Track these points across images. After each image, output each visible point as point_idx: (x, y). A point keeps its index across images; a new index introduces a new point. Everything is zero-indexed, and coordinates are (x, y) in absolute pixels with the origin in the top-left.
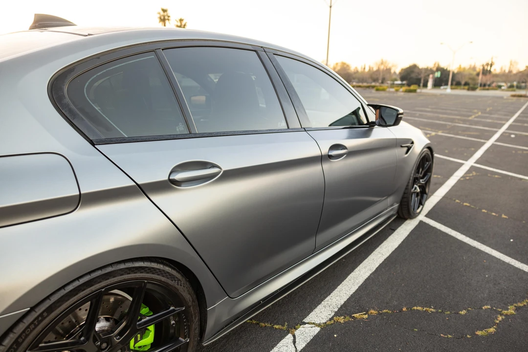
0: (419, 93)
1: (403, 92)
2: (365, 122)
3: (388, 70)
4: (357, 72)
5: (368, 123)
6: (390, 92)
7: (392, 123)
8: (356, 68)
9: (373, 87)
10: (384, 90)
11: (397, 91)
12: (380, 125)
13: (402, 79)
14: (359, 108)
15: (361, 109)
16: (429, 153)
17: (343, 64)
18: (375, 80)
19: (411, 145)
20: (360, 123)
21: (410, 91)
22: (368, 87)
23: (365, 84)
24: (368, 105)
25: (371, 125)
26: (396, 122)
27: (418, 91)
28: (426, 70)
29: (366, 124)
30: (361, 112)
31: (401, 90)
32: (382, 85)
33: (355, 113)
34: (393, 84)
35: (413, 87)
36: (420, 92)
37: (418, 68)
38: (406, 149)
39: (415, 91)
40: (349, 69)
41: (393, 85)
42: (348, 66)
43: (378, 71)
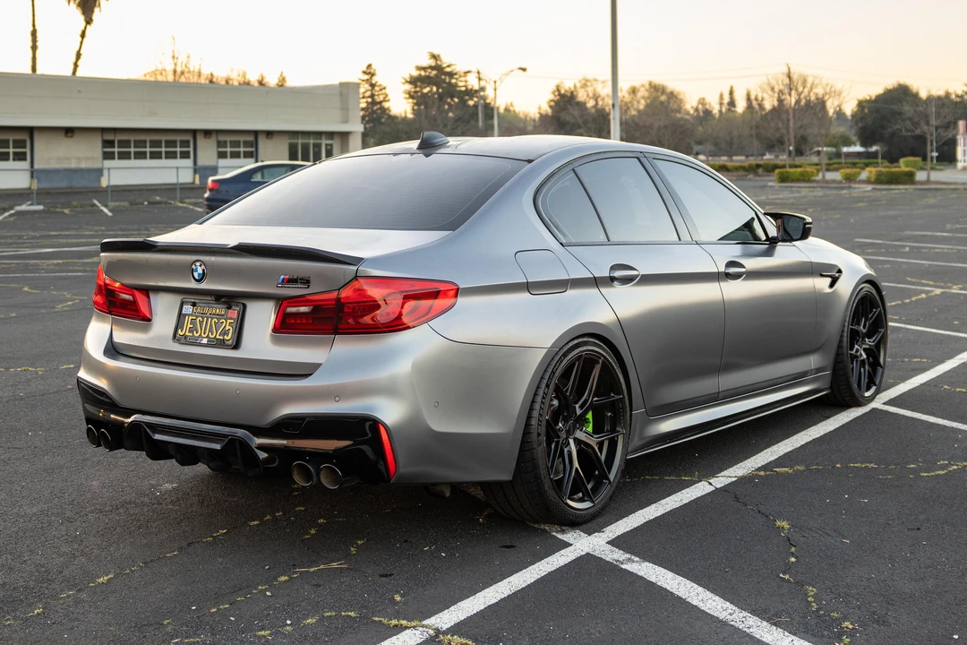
0: (922, 183)
1: (868, 182)
2: (764, 238)
3: (816, 108)
4: (708, 113)
5: (768, 238)
6: (826, 184)
7: (799, 237)
8: (702, 101)
9: (770, 169)
10: (805, 178)
11: (850, 179)
12: (784, 241)
13: (867, 137)
14: (753, 219)
15: (756, 221)
16: (874, 292)
17: (656, 89)
18: (774, 144)
19: (837, 275)
20: (756, 238)
21: (894, 179)
22: (754, 169)
23: (739, 159)
24: (765, 214)
25: (772, 242)
26: (805, 234)
27: (921, 176)
28: (943, 102)
29: (765, 241)
30: (756, 225)
31: (864, 175)
32: (799, 160)
33: (748, 226)
34: (838, 155)
35: (903, 165)
36: (928, 181)
37: (916, 96)
38: (829, 280)
39: (909, 178)
40: (679, 110)
41: (835, 160)
42: (672, 95)
43: (780, 110)
